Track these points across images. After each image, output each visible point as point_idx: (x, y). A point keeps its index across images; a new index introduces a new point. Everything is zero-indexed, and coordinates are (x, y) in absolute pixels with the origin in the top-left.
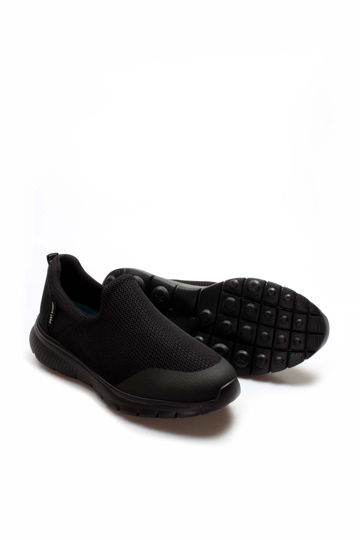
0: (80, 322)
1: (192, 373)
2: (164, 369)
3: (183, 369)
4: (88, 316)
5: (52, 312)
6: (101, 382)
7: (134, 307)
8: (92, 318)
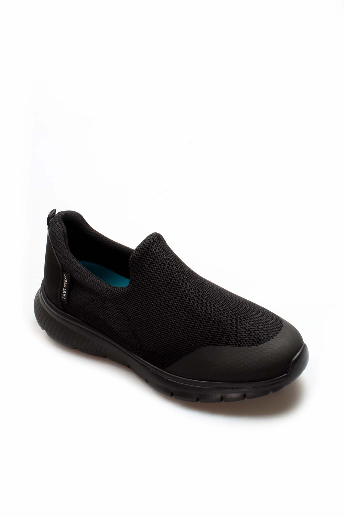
0: (106, 296)
1: (256, 346)
2: (222, 345)
3: (244, 343)
4: (116, 289)
5: (65, 286)
6: (142, 364)
7: (171, 274)
8: (120, 290)
